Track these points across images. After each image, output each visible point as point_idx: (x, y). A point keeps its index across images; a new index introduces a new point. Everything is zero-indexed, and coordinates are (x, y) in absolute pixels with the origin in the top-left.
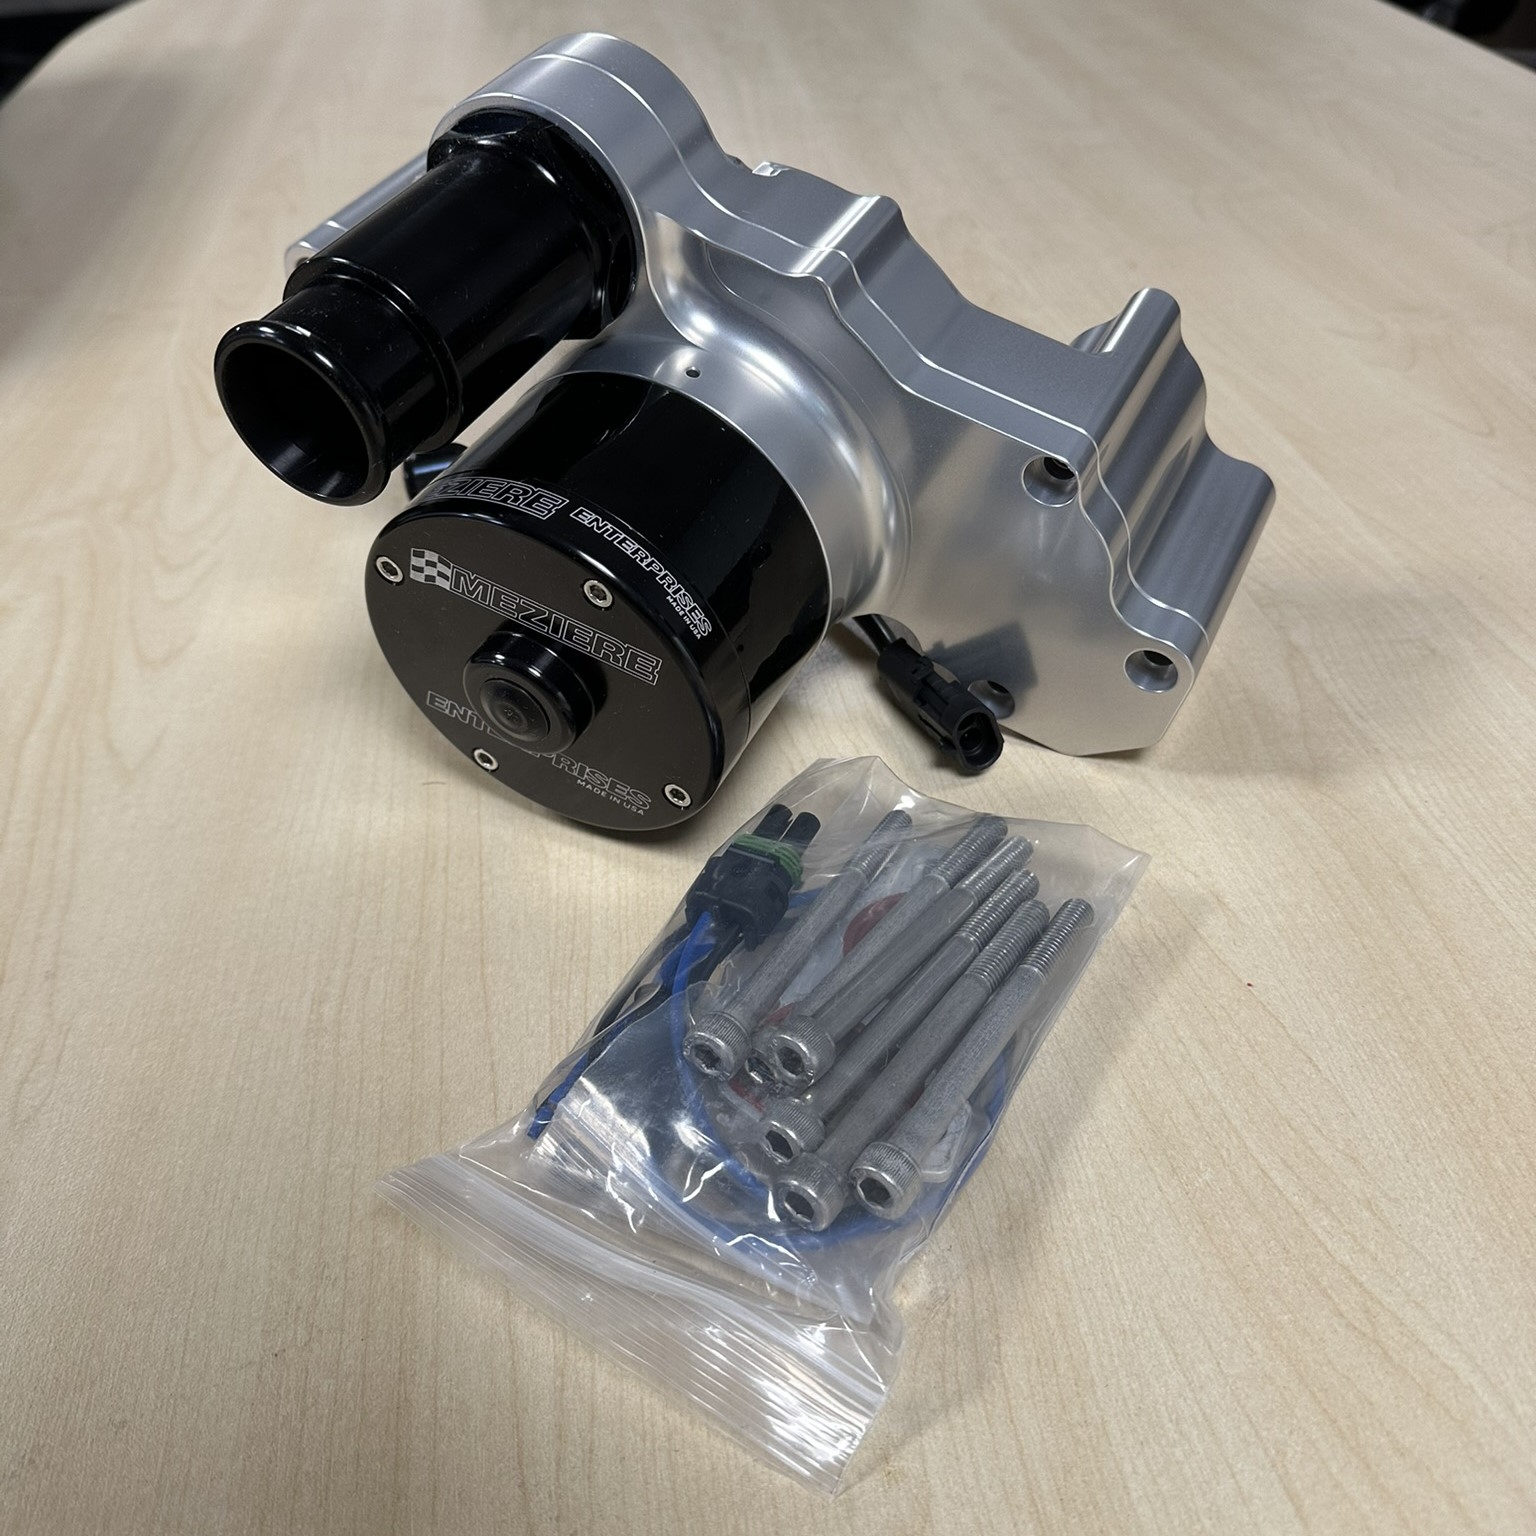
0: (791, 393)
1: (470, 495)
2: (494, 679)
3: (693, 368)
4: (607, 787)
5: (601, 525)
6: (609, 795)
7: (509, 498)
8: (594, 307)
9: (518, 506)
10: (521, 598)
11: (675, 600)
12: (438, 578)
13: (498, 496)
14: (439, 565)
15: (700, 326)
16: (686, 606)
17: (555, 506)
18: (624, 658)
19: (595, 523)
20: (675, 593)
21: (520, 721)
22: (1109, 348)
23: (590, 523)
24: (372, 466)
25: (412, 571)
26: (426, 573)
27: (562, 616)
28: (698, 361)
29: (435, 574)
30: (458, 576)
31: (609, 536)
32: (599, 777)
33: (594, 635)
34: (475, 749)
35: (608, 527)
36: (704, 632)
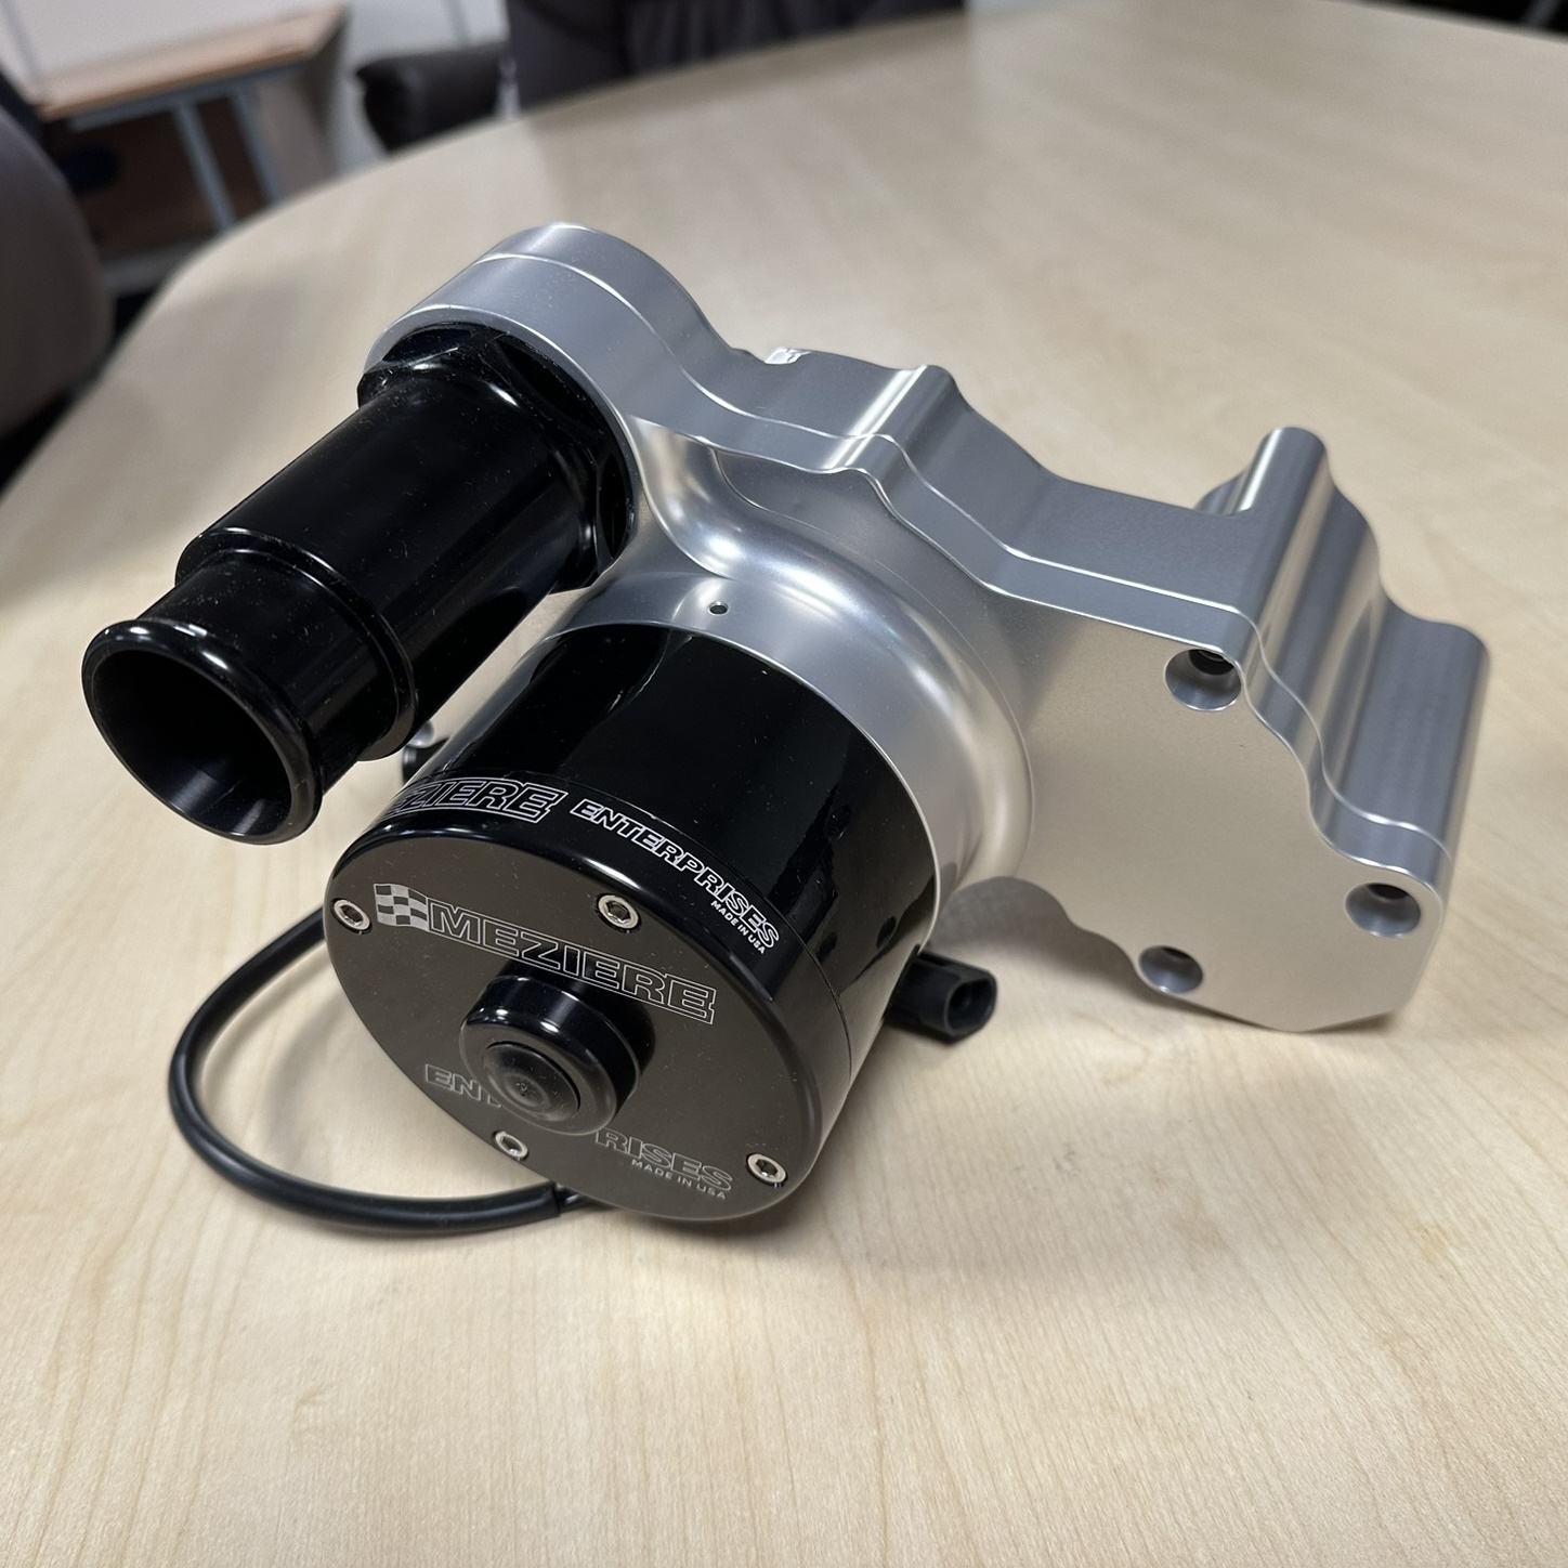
0: (848, 618)
1: (439, 805)
2: (497, 1043)
3: (719, 604)
4: (671, 1166)
5: (612, 819)
6: (675, 1177)
7: (489, 801)
8: (584, 548)
9: (501, 811)
10: (520, 930)
11: (724, 905)
12: (412, 918)
13: (474, 802)
14: (411, 901)
15: (721, 551)
16: (739, 911)
17: (549, 802)
18: (666, 992)
19: (605, 818)
20: (722, 895)
21: (538, 1097)
22: (1247, 504)
23: (597, 819)
24: (294, 787)
25: (379, 914)
26: (397, 913)
27: (577, 948)
28: (726, 593)
29: (408, 914)
30: (437, 911)
31: (625, 832)
32: (659, 1154)
33: (622, 967)
34: (495, 1134)
35: (623, 820)
36: (769, 943)
